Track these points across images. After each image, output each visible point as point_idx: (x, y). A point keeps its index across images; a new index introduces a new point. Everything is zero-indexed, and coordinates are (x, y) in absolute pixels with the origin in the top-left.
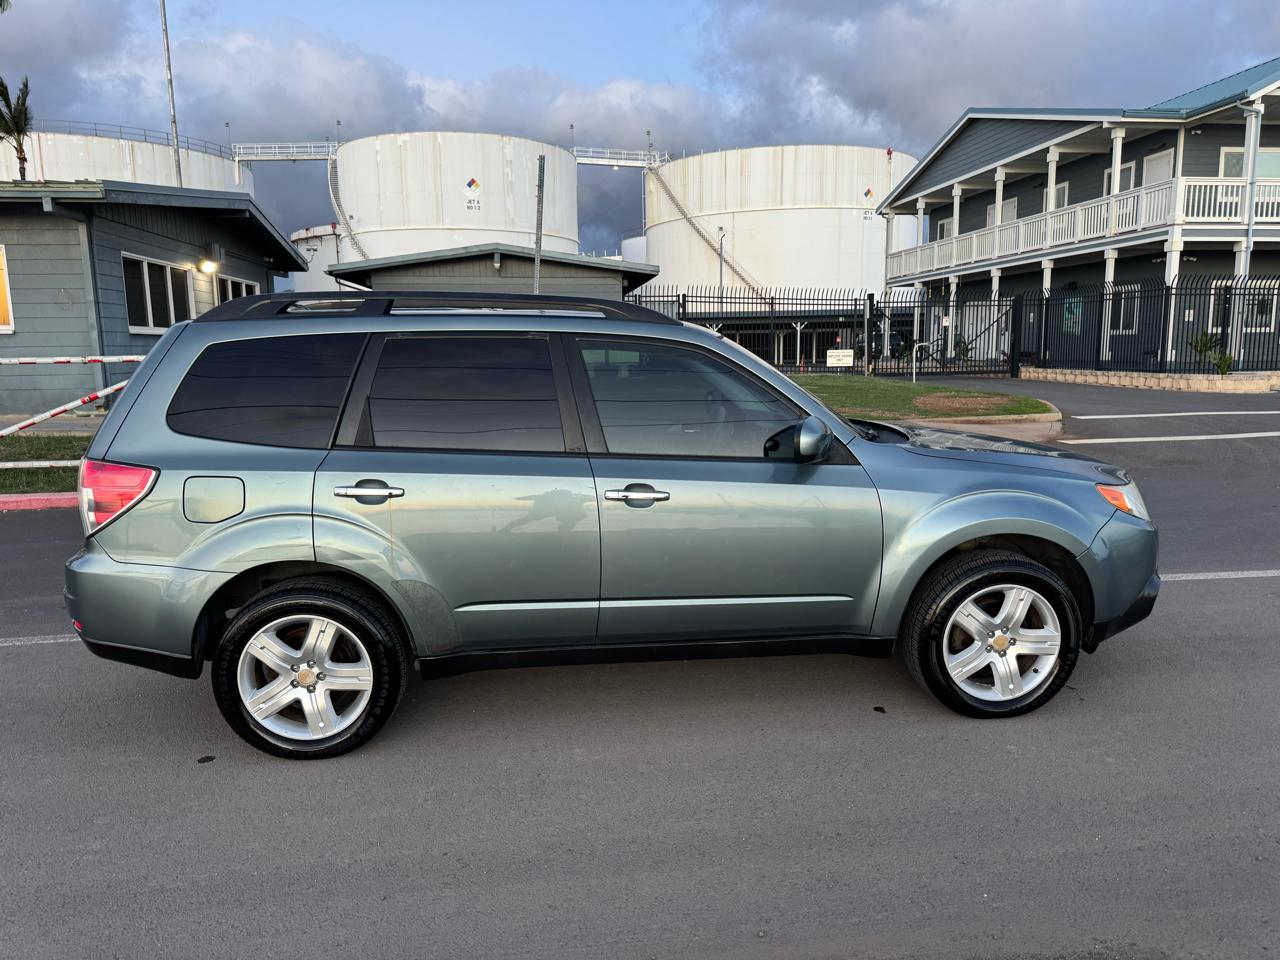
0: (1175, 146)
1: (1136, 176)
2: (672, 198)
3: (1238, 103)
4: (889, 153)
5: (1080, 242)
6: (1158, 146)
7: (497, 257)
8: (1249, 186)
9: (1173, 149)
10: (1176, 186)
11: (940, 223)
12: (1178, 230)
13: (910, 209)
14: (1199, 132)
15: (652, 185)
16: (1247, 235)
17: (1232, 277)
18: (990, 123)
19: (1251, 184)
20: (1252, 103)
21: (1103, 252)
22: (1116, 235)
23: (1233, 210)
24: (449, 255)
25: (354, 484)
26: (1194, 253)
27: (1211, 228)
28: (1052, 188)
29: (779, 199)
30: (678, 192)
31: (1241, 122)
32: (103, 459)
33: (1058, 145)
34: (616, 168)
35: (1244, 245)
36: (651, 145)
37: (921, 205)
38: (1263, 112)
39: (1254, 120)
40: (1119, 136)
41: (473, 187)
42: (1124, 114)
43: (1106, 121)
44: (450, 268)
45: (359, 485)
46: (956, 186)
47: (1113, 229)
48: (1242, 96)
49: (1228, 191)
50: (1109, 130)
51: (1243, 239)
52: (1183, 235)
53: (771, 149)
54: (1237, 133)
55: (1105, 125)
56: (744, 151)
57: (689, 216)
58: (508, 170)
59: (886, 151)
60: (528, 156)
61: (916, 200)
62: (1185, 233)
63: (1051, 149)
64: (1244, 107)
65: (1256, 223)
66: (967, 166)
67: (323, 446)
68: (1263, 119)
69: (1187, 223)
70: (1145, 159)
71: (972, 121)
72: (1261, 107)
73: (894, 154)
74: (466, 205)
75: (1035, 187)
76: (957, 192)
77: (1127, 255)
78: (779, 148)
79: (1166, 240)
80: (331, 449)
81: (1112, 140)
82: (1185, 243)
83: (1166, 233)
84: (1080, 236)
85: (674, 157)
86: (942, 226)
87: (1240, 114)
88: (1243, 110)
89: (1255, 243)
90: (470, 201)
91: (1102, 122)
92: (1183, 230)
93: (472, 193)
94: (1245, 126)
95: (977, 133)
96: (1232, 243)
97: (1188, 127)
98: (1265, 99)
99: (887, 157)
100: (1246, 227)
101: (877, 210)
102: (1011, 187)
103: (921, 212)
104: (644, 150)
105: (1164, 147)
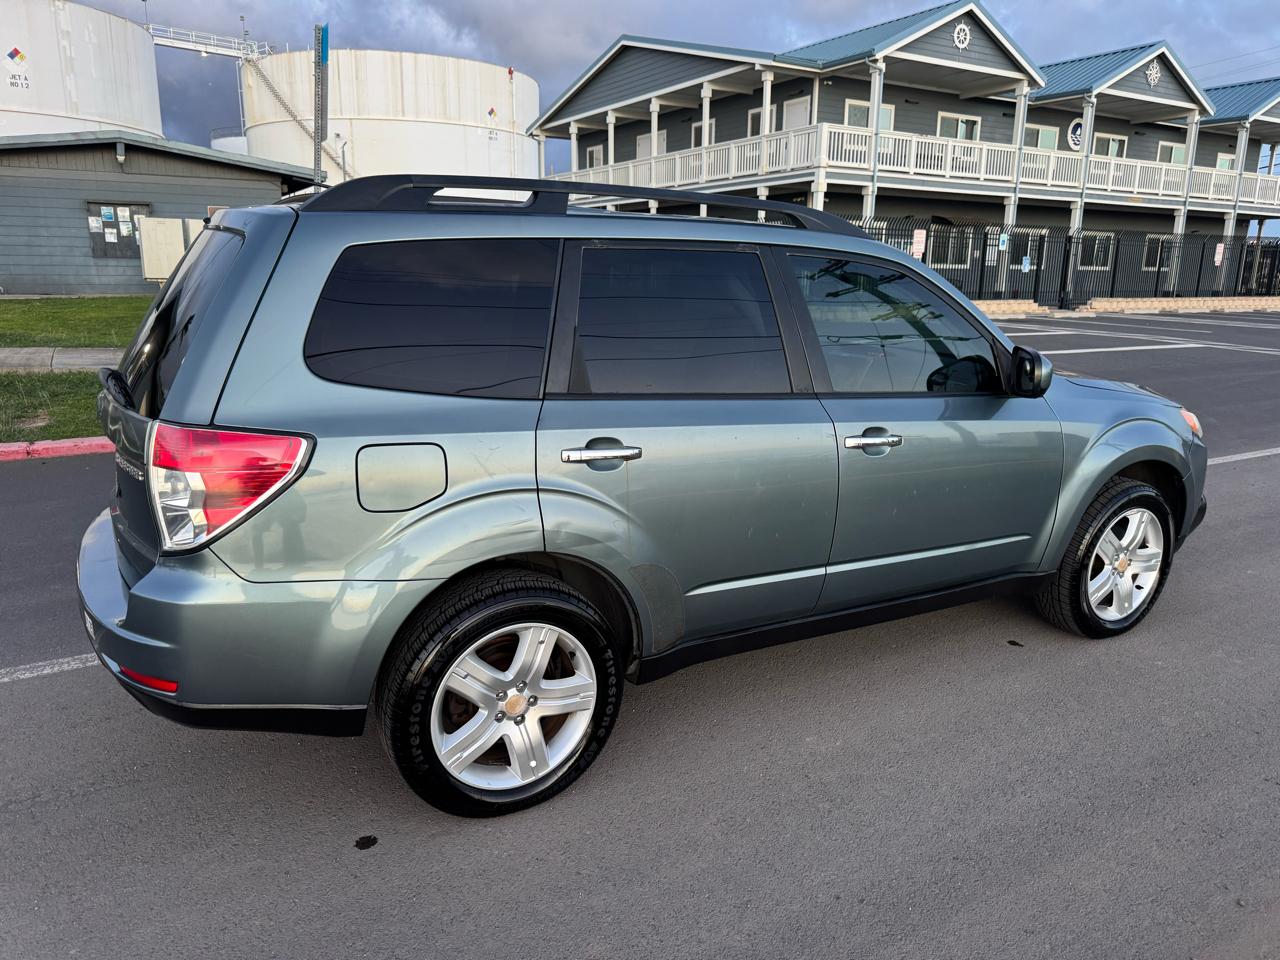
0: (811, 93)
1: (777, 119)
2: (277, 96)
3: (867, 60)
4: (511, 72)
5: (734, 178)
6: (797, 92)
7: (120, 149)
8: (874, 137)
9: (809, 97)
10: (821, 130)
11: (589, 149)
12: (822, 172)
13: (562, 132)
14: (830, 83)
15: (249, 79)
16: (872, 180)
17: (859, 218)
18: (644, 52)
19: (876, 134)
20: (876, 61)
21: (756, 189)
22: (767, 174)
23: (860, 157)
24: (52, 141)
25: (584, 445)
26: (835, 194)
27: (849, 173)
28: (707, 122)
29: (400, 108)
30: (284, 90)
31: (867, 79)
32: (212, 425)
33: (711, 82)
34: (204, 55)
35: (871, 189)
36: (246, 33)
37: (573, 130)
38: (884, 70)
39: (878, 77)
40: (768, 79)
41: (17, 59)
42: (775, 58)
43: (758, 63)
44: (52, 158)
45: (590, 446)
46: (610, 113)
47: (765, 168)
48: (870, 54)
49: (853, 139)
50: (760, 72)
51: (869, 184)
52: (827, 177)
53: (388, 53)
54: (862, 89)
55: (757, 67)
56: (358, 52)
57: (299, 118)
58: (65, 43)
59: (507, 70)
60: (91, 28)
61: (569, 124)
62: (829, 175)
63: (705, 85)
64: (871, 64)
65: (880, 171)
66: (620, 94)
67: (533, 394)
68: (885, 78)
69: (830, 166)
70: (785, 103)
71: (625, 48)
72: (882, 65)
73: (515, 73)
74: (9, 81)
75: (683, 121)
76: (611, 120)
77: (777, 193)
78: (397, 55)
79: (813, 181)
80: (543, 400)
81: (763, 82)
82: (829, 185)
83: (813, 174)
84: (733, 172)
85: (275, 50)
86: (591, 153)
87: (865, 70)
88: (869, 66)
89: (879, 188)
90: (14, 77)
91: (754, 64)
92: (827, 173)
93: (14, 66)
94: (870, 82)
95: (629, 60)
96: (861, 187)
97: (822, 77)
98: (886, 59)
99: (509, 76)
100: (871, 174)
101: (528, 130)
102: (665, 117)
103: (574, 137)
104: (238, 37)
105: (801, 94)
